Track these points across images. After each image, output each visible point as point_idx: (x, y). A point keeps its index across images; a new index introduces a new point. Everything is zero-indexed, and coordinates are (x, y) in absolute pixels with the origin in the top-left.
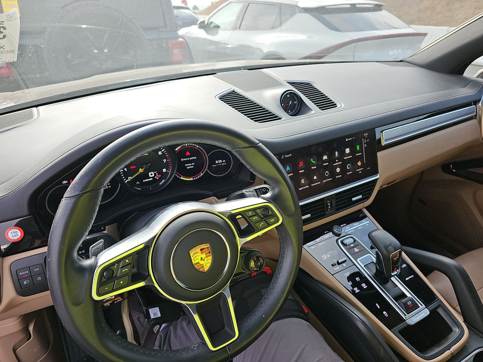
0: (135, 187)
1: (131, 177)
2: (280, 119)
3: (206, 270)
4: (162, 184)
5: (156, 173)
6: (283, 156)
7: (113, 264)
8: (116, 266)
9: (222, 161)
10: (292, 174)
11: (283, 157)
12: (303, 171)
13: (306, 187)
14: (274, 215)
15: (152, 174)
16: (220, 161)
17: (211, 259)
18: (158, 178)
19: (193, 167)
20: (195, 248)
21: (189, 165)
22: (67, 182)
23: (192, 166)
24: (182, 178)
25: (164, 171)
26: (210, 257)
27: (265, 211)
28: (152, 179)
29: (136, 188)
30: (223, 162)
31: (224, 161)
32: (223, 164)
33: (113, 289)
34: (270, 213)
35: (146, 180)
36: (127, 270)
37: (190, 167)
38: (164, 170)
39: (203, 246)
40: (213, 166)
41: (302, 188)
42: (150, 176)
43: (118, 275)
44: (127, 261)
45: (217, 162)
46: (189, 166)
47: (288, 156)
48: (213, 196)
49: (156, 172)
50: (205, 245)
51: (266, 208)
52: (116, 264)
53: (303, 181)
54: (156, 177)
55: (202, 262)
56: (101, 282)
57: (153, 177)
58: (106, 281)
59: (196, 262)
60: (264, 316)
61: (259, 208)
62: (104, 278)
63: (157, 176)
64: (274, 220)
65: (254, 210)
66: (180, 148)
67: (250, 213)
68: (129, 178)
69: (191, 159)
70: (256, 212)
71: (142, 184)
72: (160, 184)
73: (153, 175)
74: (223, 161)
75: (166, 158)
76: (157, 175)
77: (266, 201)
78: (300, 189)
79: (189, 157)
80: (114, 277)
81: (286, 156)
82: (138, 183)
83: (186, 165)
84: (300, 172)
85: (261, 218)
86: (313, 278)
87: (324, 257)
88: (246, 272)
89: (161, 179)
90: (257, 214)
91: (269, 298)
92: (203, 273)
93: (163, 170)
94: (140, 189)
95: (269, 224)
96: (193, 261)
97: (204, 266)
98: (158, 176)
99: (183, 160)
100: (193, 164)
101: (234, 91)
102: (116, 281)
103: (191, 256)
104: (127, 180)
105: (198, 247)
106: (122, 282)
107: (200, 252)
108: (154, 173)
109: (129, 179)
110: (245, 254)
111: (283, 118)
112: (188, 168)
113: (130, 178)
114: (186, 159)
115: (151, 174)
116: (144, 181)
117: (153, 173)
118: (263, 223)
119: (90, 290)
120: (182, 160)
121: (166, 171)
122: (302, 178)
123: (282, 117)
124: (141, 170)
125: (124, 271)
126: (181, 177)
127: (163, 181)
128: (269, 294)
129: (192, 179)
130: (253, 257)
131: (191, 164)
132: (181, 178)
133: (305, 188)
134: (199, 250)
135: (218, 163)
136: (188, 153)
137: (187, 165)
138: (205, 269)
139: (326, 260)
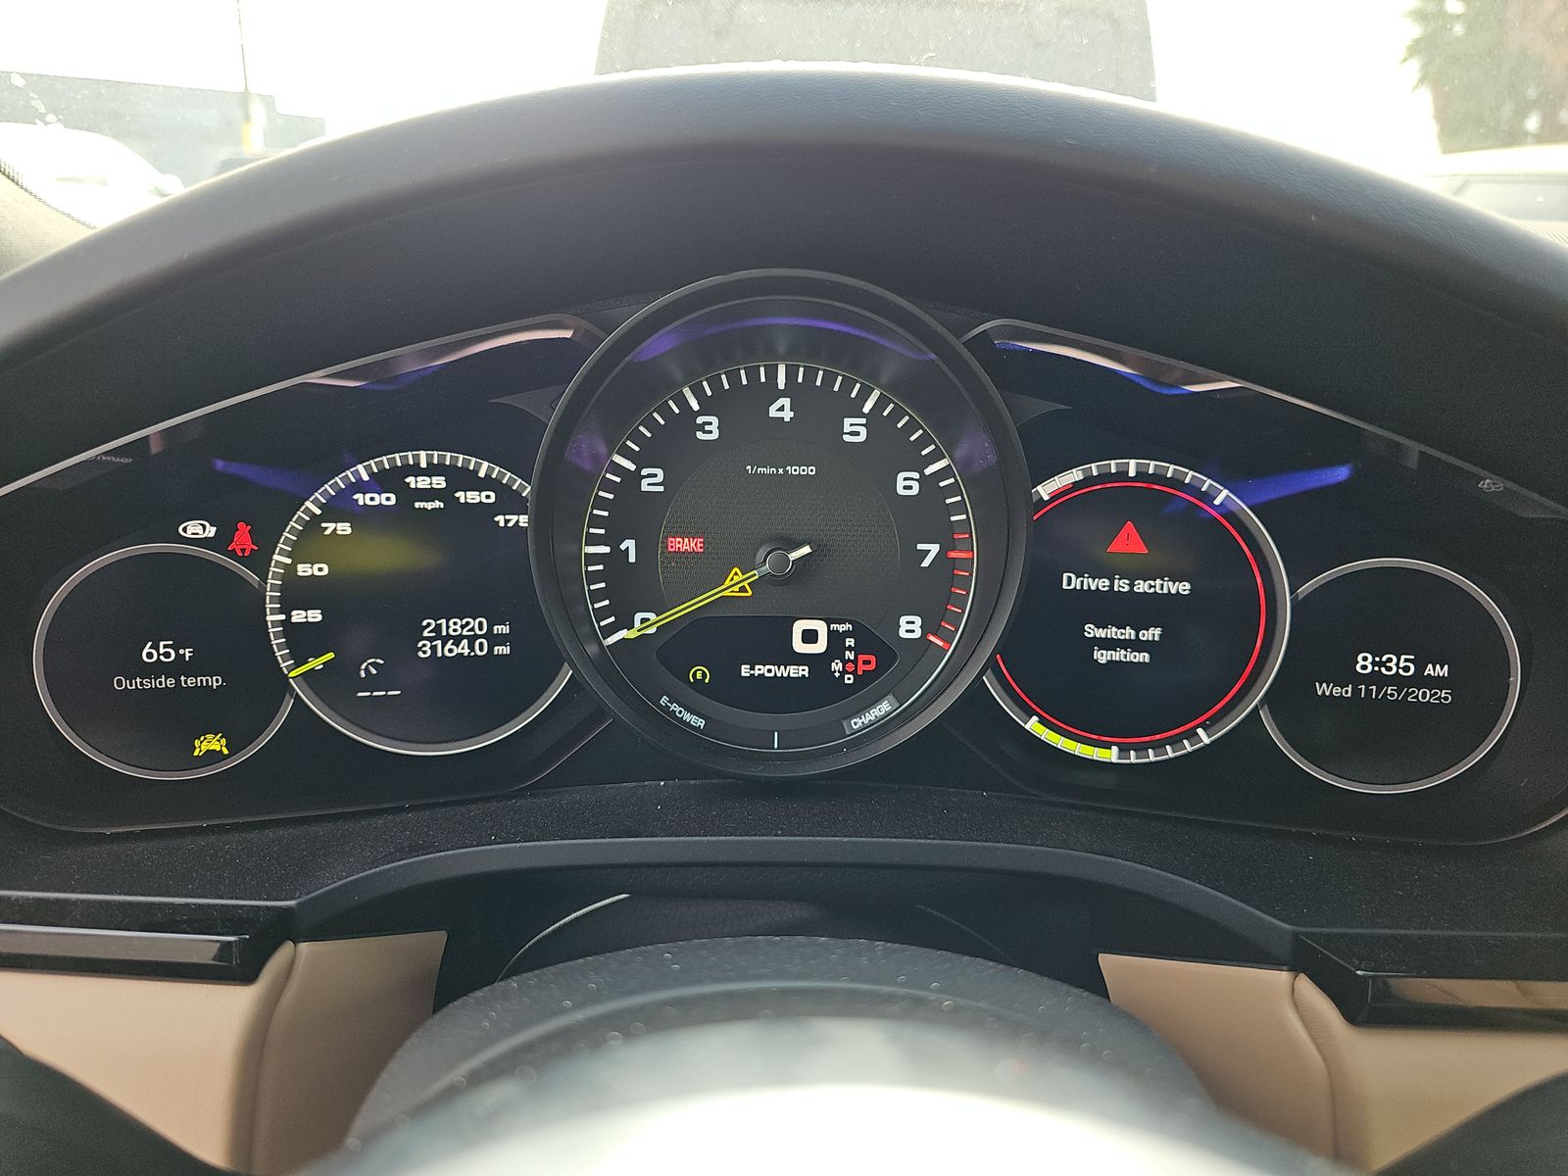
0: (664, 700)
1: (652, 616)
4: (864, 727)
5: (847, 634)
9: (1421, 668)
15: (810, 636)
16: (1399, 664)
18: (849, 679)
19: (1143, 657)
21: (1112, 632)
22: (211, 531)
23: (1136, 645)
24: (1033, 725)
25: (903, 634)
28: (803, 671)
29: (675, 707)
30: (1421, 680)
31: (1439, 670)
32: (1424, 695)
35: (760, 670)
37: (1119, 655)
38: (910, 627)
40: (1322, 689)
42: (799, 646)
45: (1364, 663)
46: (1117, 647)
48: (1295, 968)
49: (847, 627)
57: (818, 663)
63: (845, 662)
66: (1076, 485)
68: (639, 616)
69: (1142, 587)
71: (727, 689)
72: (857, 723)
73: (820, 647)
74: (1429, 670)
75: (947, 535)
76: (849, 654)
79: (1135, 569)
82: (699, 672)
83: (1092, 631)
89: (866, 688)
93: (903, 620)
94: (701, 723)
98: (855, 662)
99: (1076, 583)
100: (1153, 634)
104: (623, 634)
108: (832, 634)
109: (637, 624)
112: (1102, 656)
113: (645, 623)
114: (1103, 584)
116: (745, 670)
117: (820, 626)
120: (1072, 582)
121: (917, 634)
124: (736, 583)
126: (1031, 713)
127: (884, 707)
129: (1112, 755)
131: (1129, 633)
132: (1027, 726)
135: (1375, 678)
136: (1129, 541)
137: (1101, 633)
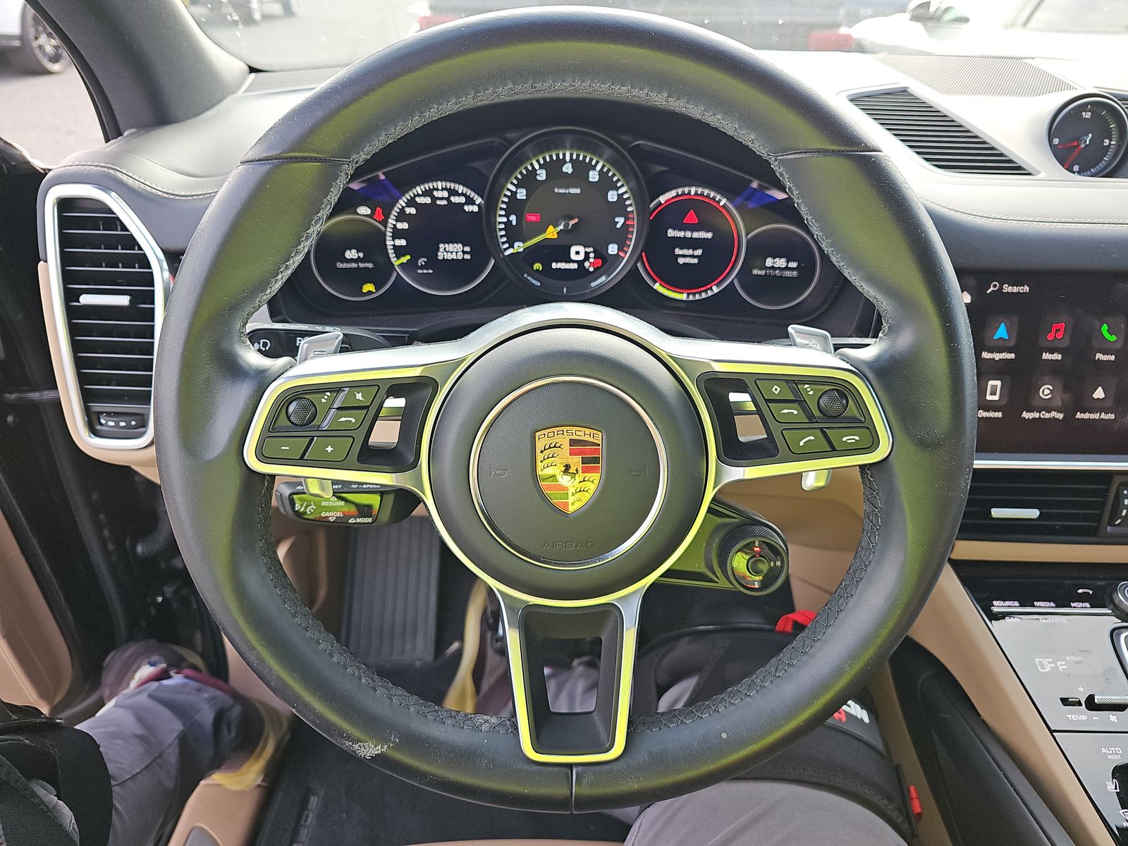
0: (525, 276)
1: (521, 245)
2: (1029, 174)
3: (572, 509)
4: (596, 286)
5: (592, 252)
6: (995, 286)
7: (320, 389)
8: (326, 397)
9: (787, 264)
10: (1012, 356)
11: (992, 289)
12: (1057, 356)
13: (1054, 414)
14: (863, 423)
16: (781, 262)
17: (596, 482)
18: (591, 268)
19: (696, 261)
20: (555, 430)
21: (685, 252)
22: (368, 211)
23: (693, 256)
24: (657, 287)
25: (610, 252)
26: (596, 477)
27: (833, 400)
28: (575, 266)
29: (529, 278)
30: (787, 268)
31: (793, 265)
32: (788, 274)
33: (302, 458)
34: (852, 409)
35: (559, 265)
36: (353, 420)
37: (688, 260)
38: (613, 249)
39: (582, 434)
40: (755, 272)
41: (1036, 415)
42: (573, 256)
43: (325, 425)
44: (359, 396)
45: (769, 262)
46: (687, 257)
47: (1015, 289)
49: (592, 249)
50: (588, 431)
51: (843, 391)
52: (328, 394)
53: (1045, 392)
54: (587, 264)
55: (565, 480)
56: (275, 427)
57: (580, 263)
58: (290, 427)
59: (549, 471)
60: (724, 736)
61: (813, 381)
62: (289, 418)
63: (590, 262)
64: (857, 438)
65: (793, 382)
66: (673, 197)
67: (776, 390)
68: (516, 244)
69: (695, 235)
70: (796, 392)
71: (548, 272)
72: (594, 284)
73: (581, 257)
74: (791, 265)
75: (626, 215)
76: (592, 260)
77: (848, 367)
78: (1026, 415)
79: (693, 228)
80: (314, 426)
81: (1007, 289)
82: (538, 266)
83: (678, 251)
84: (1046, 356)
85: (811, 418)
86: (979, 715)
87: (1041, 663)
88: (716, 579)
89: (598, 272)
90: (799, 401)
91: (764, 690)
92: (561, 513)
93: (610, 247)
94: (539, 284)
95: (834, 449)
96: (540, 465)
97: (570, 494)
98: (594, 262)
99: (673, 234)
100: (699, 252)
101: (905, 91)
102: (315, 438)
103: (538, 451)
104: (511, 251)
105: (565, 429)
106: (329, 449)
107: (566, 447)
108: (586, 253)
109: (515, 247)
110: (730, 524)
111: (1039, 173)
112: (681, 261)
113: (519, 247)
114: (682, 234)
115: (577, 252)
116: (554, 266)
117: (581, 249)
118: (812, 438)
119: (242, 436)
120: (671, 233)
121: (615, 252)
122: (1046, 378)
123: (1040, 170)
124: (551, 233)
125: (343, 419)
126: (655, 282)
127: (603, 279)
128: (770, 678)
129: (683, 297)
130: (752, 540)
131: (690, 252)
132: (655, 288)
133: (1047, 416)
134: (564, 441)
135: (772, 268)
136: (691, 217)
137: (681, 252)
138: (570, 504)
139: (1045, 674)
